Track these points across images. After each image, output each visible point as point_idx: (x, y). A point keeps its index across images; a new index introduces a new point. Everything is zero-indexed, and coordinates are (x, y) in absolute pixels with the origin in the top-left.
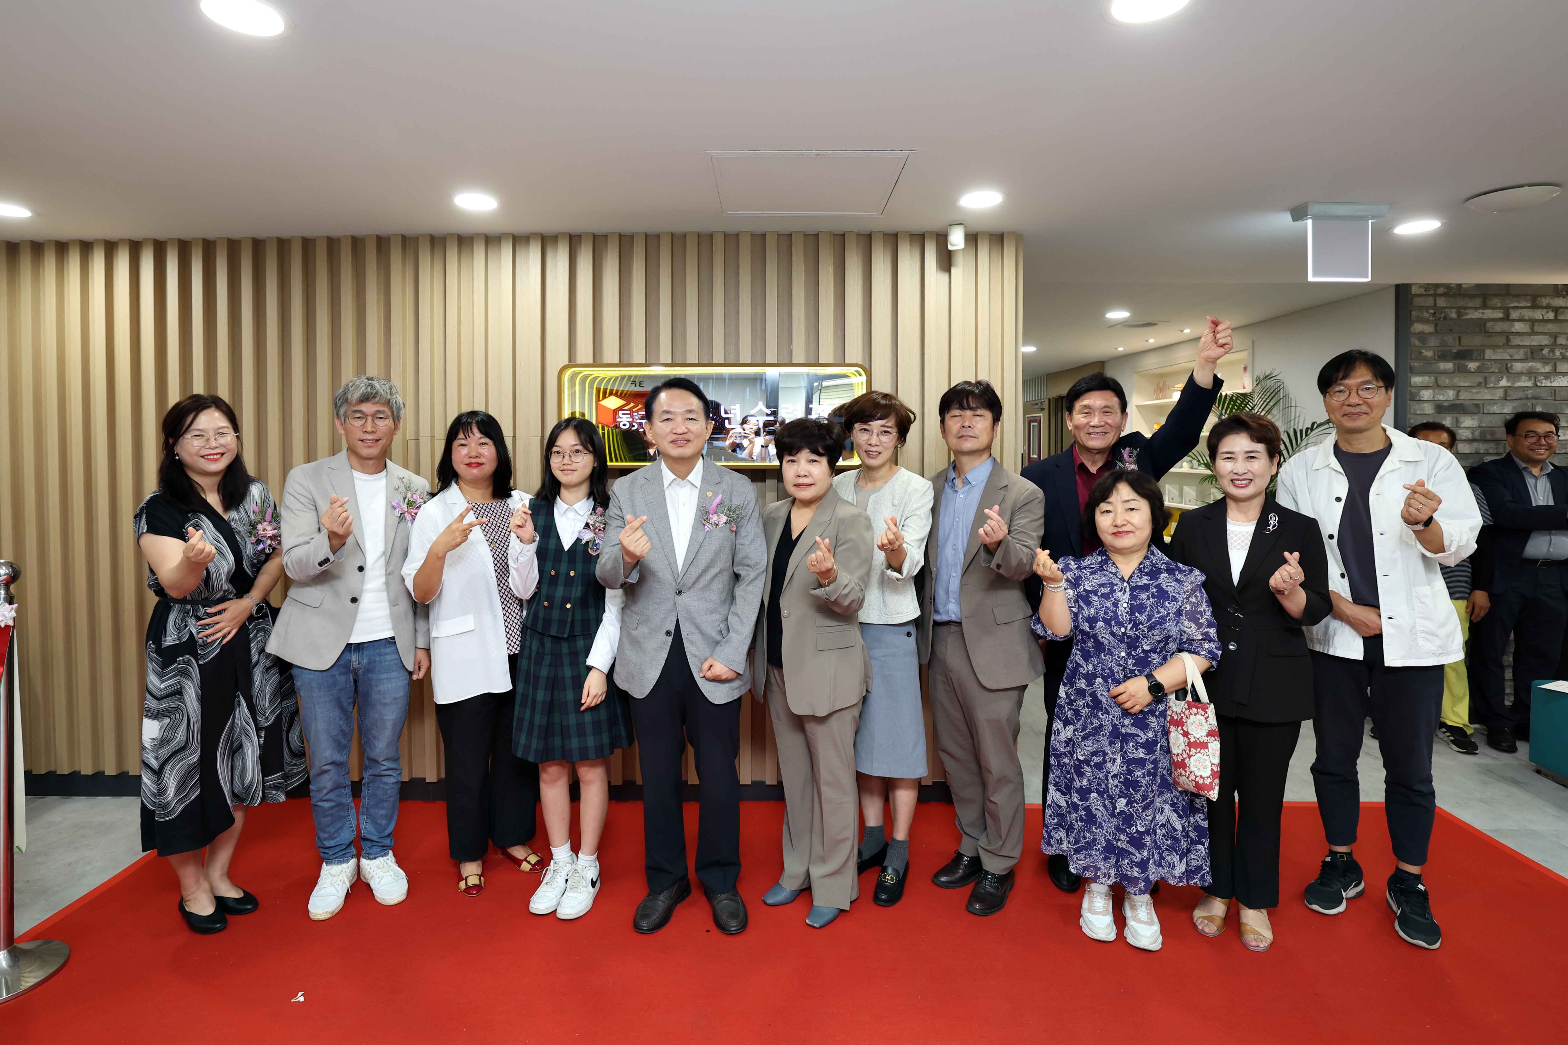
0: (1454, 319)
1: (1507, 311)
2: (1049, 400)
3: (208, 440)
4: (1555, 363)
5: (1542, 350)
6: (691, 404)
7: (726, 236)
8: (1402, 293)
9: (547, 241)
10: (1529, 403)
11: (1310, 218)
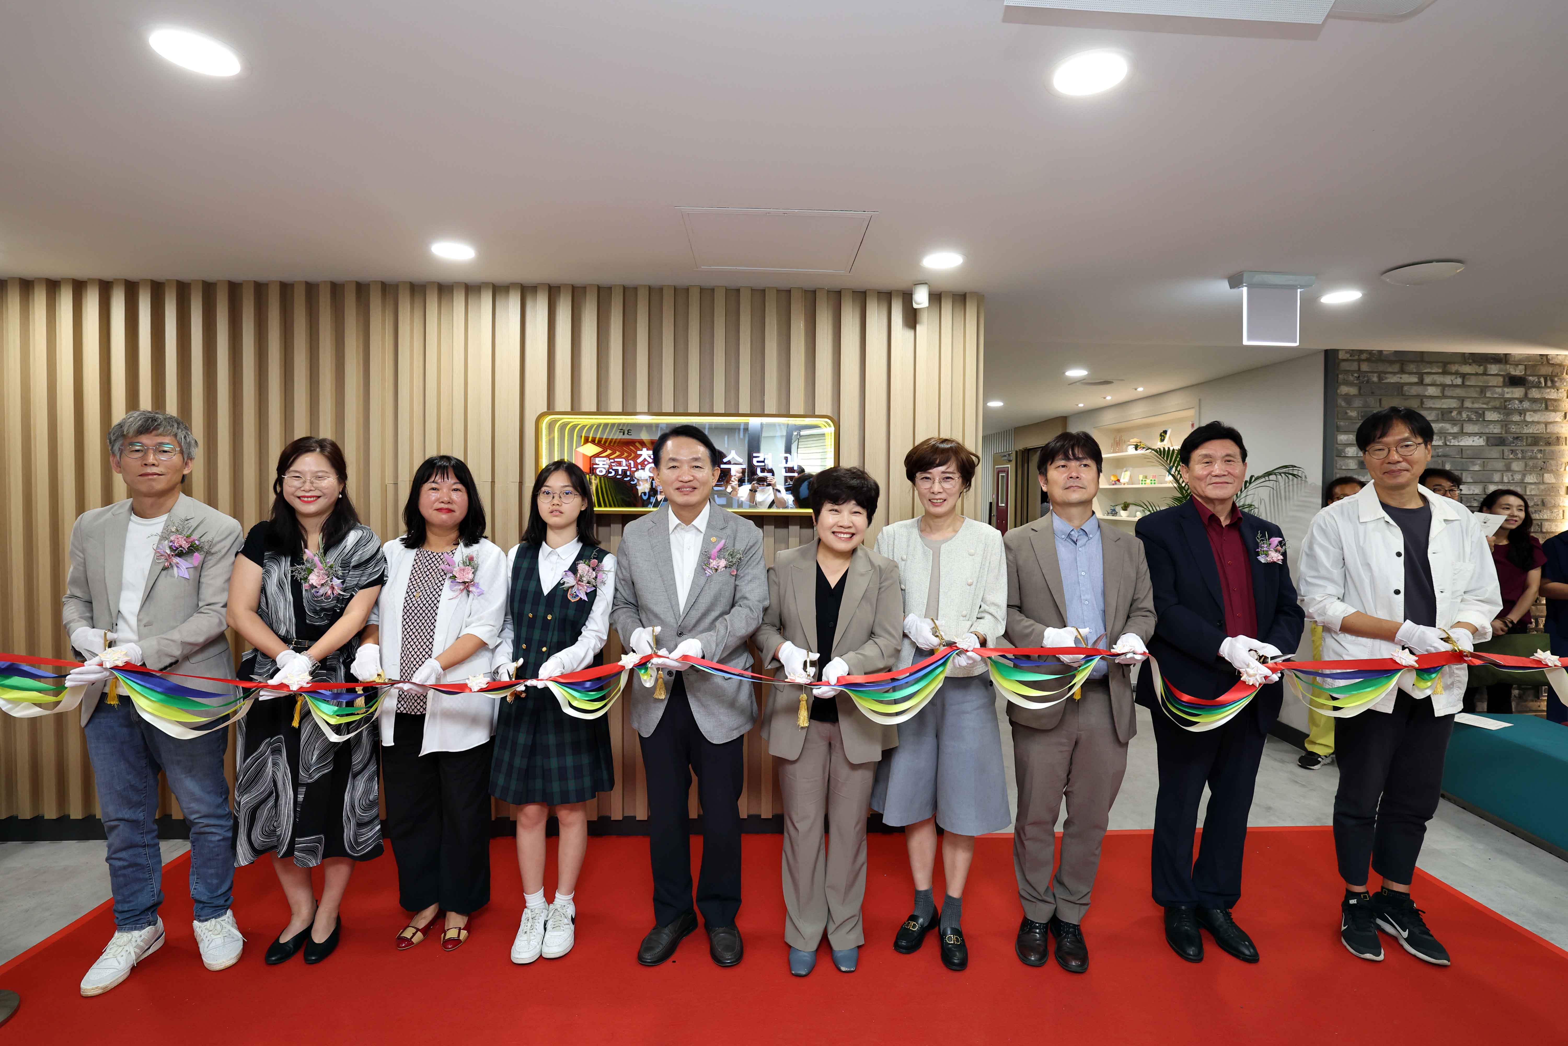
0: (1376, 383)
1: (1421, 376)
2: (1016, 452)
3: (305, 482)
4: (1462, 424)
5: (1451, 412)
6: (697, 452)
7: (702, 290)
8: (1330, 356)
9: (526, 291)
10: (1440, 460)
11: (1246, 286)
